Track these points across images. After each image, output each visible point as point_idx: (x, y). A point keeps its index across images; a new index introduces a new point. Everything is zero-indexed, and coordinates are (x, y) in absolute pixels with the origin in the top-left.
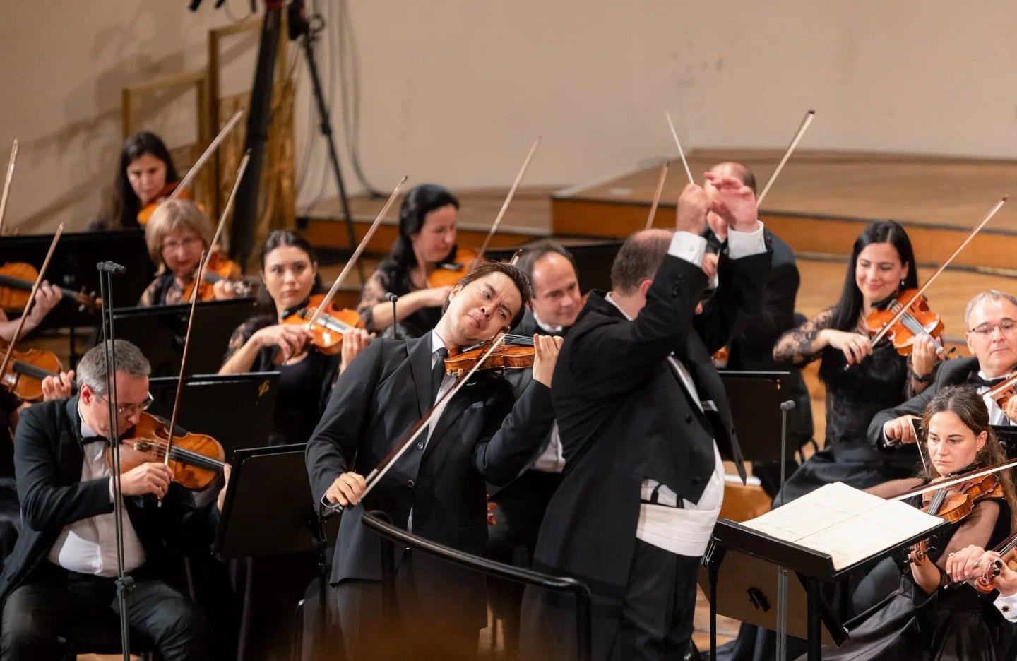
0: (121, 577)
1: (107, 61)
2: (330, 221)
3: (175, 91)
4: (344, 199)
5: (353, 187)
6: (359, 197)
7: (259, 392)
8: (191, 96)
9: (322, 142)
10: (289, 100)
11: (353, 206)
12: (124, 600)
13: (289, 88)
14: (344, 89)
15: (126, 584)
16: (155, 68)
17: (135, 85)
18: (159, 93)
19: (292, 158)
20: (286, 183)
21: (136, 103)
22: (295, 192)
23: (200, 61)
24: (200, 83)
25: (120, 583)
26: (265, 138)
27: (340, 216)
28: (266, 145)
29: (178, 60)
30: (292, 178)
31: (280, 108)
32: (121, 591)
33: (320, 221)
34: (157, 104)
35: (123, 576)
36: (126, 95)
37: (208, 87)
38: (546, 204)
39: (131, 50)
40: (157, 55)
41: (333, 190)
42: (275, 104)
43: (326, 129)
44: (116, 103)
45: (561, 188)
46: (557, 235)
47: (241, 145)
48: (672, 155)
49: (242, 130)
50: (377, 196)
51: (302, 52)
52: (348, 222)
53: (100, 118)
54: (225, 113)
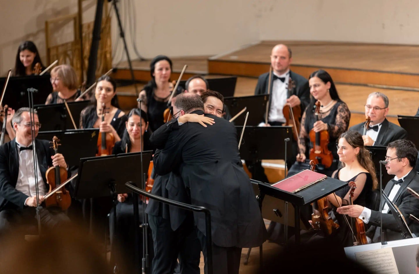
1: (40, 11)
2: (125, 70)
3: (66, 22)
4: (129, 61)
5: (133, 56)
6: (135, 61)
7: (91, 136)
8: (72, 23)
9: (121, 40)
10: (108, 24)
11: (133, 64)
12: (39, 216)
13: (109, 19)
14: (130, 20)
16: (57, 13)
17: (49, 20)
18: (60, 22)
19: (110, 46)
20: (108, 56)
21: (51, 26)
22: (112, 59)
23: (75, 10)
24: (75, 19)
25: (38, 209)
26: (100, 39)
27: (128, 67)
28: (100, 42)
29: (66, 10)
30: (111, 53)
31: (105, 28)
33: (121, 70)
34: (59, 26)
35: (39, 206)
36: (47, 23)
37: (78, 19)
38: (206, 62)
39: (49, 6)
40: (60, 8)
41: (125, 58)
42: (103, 26)
43: (122, 35)
44: (43, 27)
45: (211, 56)
46: (210, 74)
47: (91, 41)
48: (254, 43)
49: (91, 36)
50: (142, 60)
51: (113, 7)
52: (131, 70)
53: (38, 32)
54: (85, 30)
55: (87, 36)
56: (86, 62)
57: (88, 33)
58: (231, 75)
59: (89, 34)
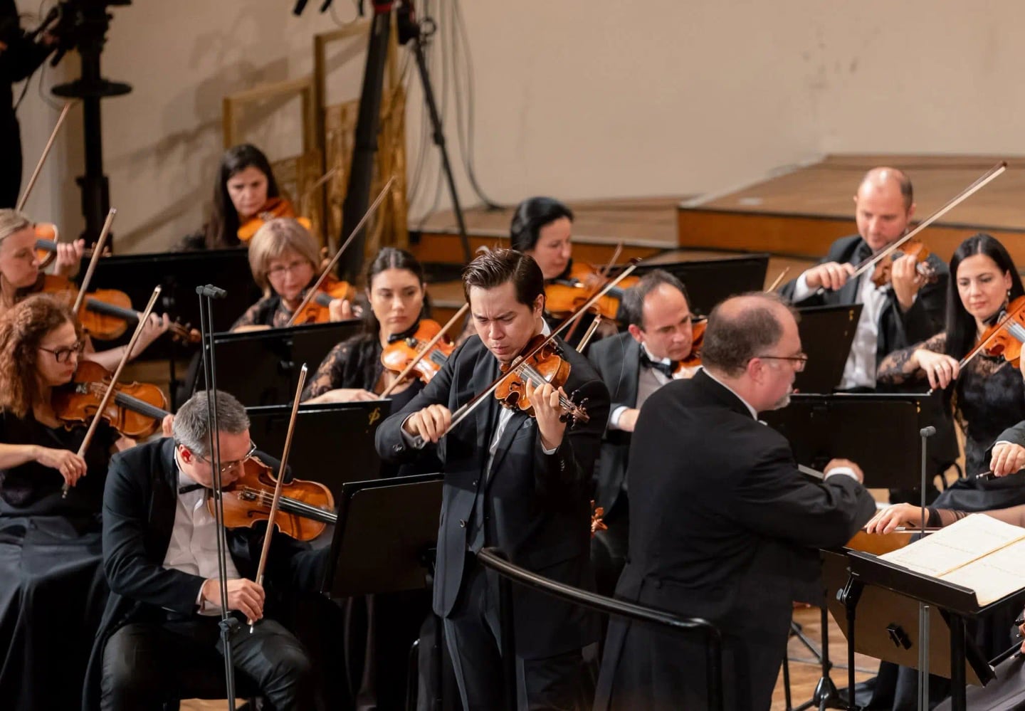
0: (225, 618)
1: (207, 68)
2: (444, 235)
3: (279, 101)
4: (458, 211)
5: (468, 199)
6: (474, 210)
7: (369, 421)
8: (296, 104)
9: (435, 152)
10: (399, 108)
11: (468, 219)
12: (228, 643)
13: (400, 95)
14: (458, 94)
15: (230, 625)
16: (255, 76)
17: (234, 96)
18: (263, 102)
19: (403, 168)
20: (397, 196)
21: (238, 113)
22: (406, 205)
23: (306, 68)
24: (305, 92)
25: (224, 624)
26: (375, 148)
27: (455, 230)
28: (375, 156)
29: (281, 67)
30: (404, 190)
31: (390, 117)
32: (225, 633)
33: (433, 235)
34: (260, 113)
35: (227, 616)
36: (227, 103)
37: (315, 94)
38: (672, 215)
39: (232, 57)
40: (260, 62)
41: (446, 203)
42: (384, 113)
43: (439, 139)
44: (217, 112)
45: (687, 198)
46: (683, 248)
47: (349, 157)
48: (805, 162)
49: (350, 140)
50: (493, 208)
51: (413, 58)
52: (463, 236)
53: (201, 129)
54: (333, 122)
55: (339, 140)
56: (337, 214)
57: (341, 132)
58: (743, 252)
59: (344, 133)
